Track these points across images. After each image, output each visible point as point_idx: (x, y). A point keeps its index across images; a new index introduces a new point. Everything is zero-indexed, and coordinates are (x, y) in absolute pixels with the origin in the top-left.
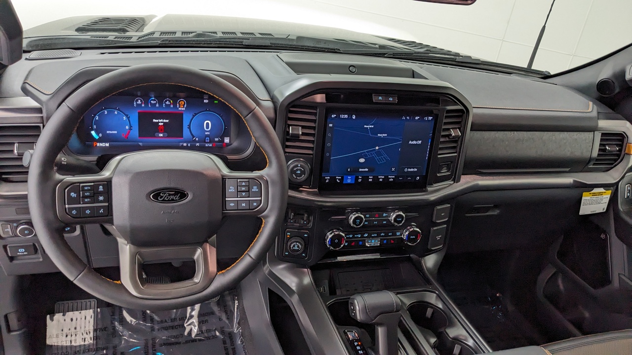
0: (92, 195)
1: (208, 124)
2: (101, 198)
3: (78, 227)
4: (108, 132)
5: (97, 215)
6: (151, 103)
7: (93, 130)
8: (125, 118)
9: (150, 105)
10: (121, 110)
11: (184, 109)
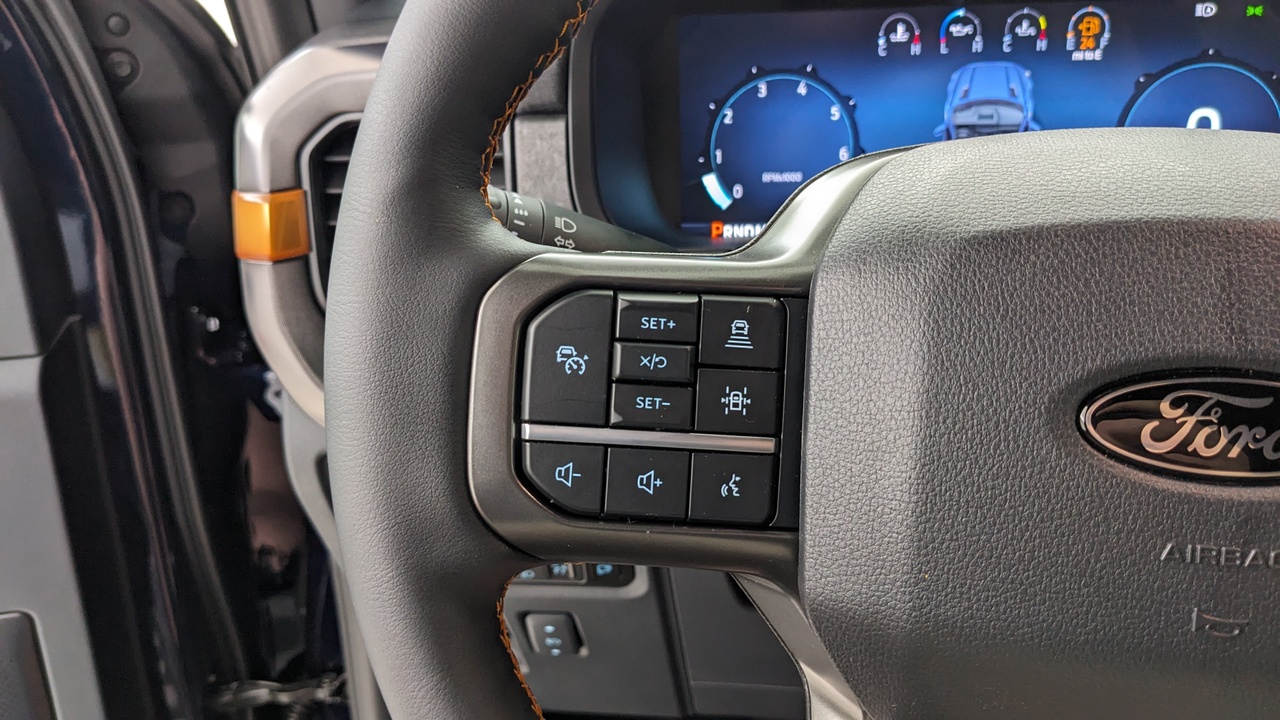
0: (684, 374)
1: (1204, 122)
2: (736, 400)
3: (642, 573)
4: (767, 177)
5: (704, 515)
6: (949, 34)
7: (709, 170)
8: (836, 112)
9: (947, 46)
10: (822, 74)
11: (1097, 55)
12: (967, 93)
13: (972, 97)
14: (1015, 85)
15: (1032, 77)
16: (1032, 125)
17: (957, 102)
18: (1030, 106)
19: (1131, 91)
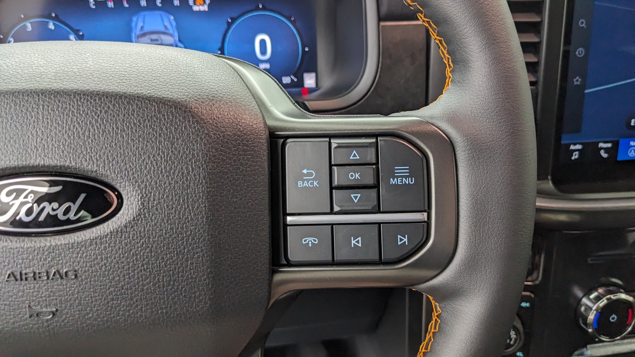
1: (263, 42)
9: (127, 3)
10: (61, 17)
11: (205, 8)
12: (142, 28)
13: (146, 29)
14: (167, 23)
15: (175, 19)
16: (179, 44)
17: (138, 32)
18: (176, 34)
19: (225, 26)
